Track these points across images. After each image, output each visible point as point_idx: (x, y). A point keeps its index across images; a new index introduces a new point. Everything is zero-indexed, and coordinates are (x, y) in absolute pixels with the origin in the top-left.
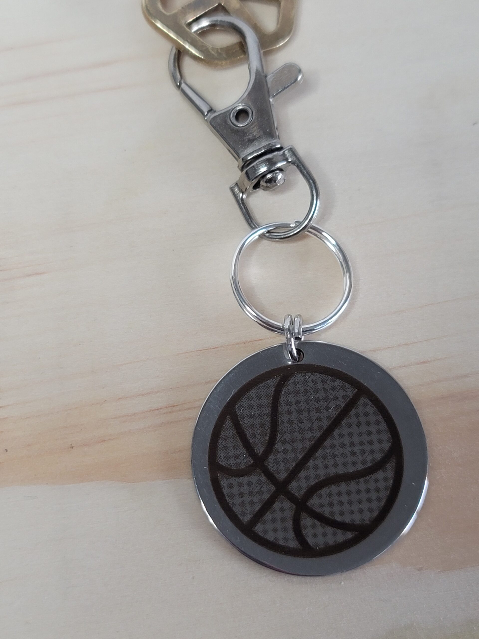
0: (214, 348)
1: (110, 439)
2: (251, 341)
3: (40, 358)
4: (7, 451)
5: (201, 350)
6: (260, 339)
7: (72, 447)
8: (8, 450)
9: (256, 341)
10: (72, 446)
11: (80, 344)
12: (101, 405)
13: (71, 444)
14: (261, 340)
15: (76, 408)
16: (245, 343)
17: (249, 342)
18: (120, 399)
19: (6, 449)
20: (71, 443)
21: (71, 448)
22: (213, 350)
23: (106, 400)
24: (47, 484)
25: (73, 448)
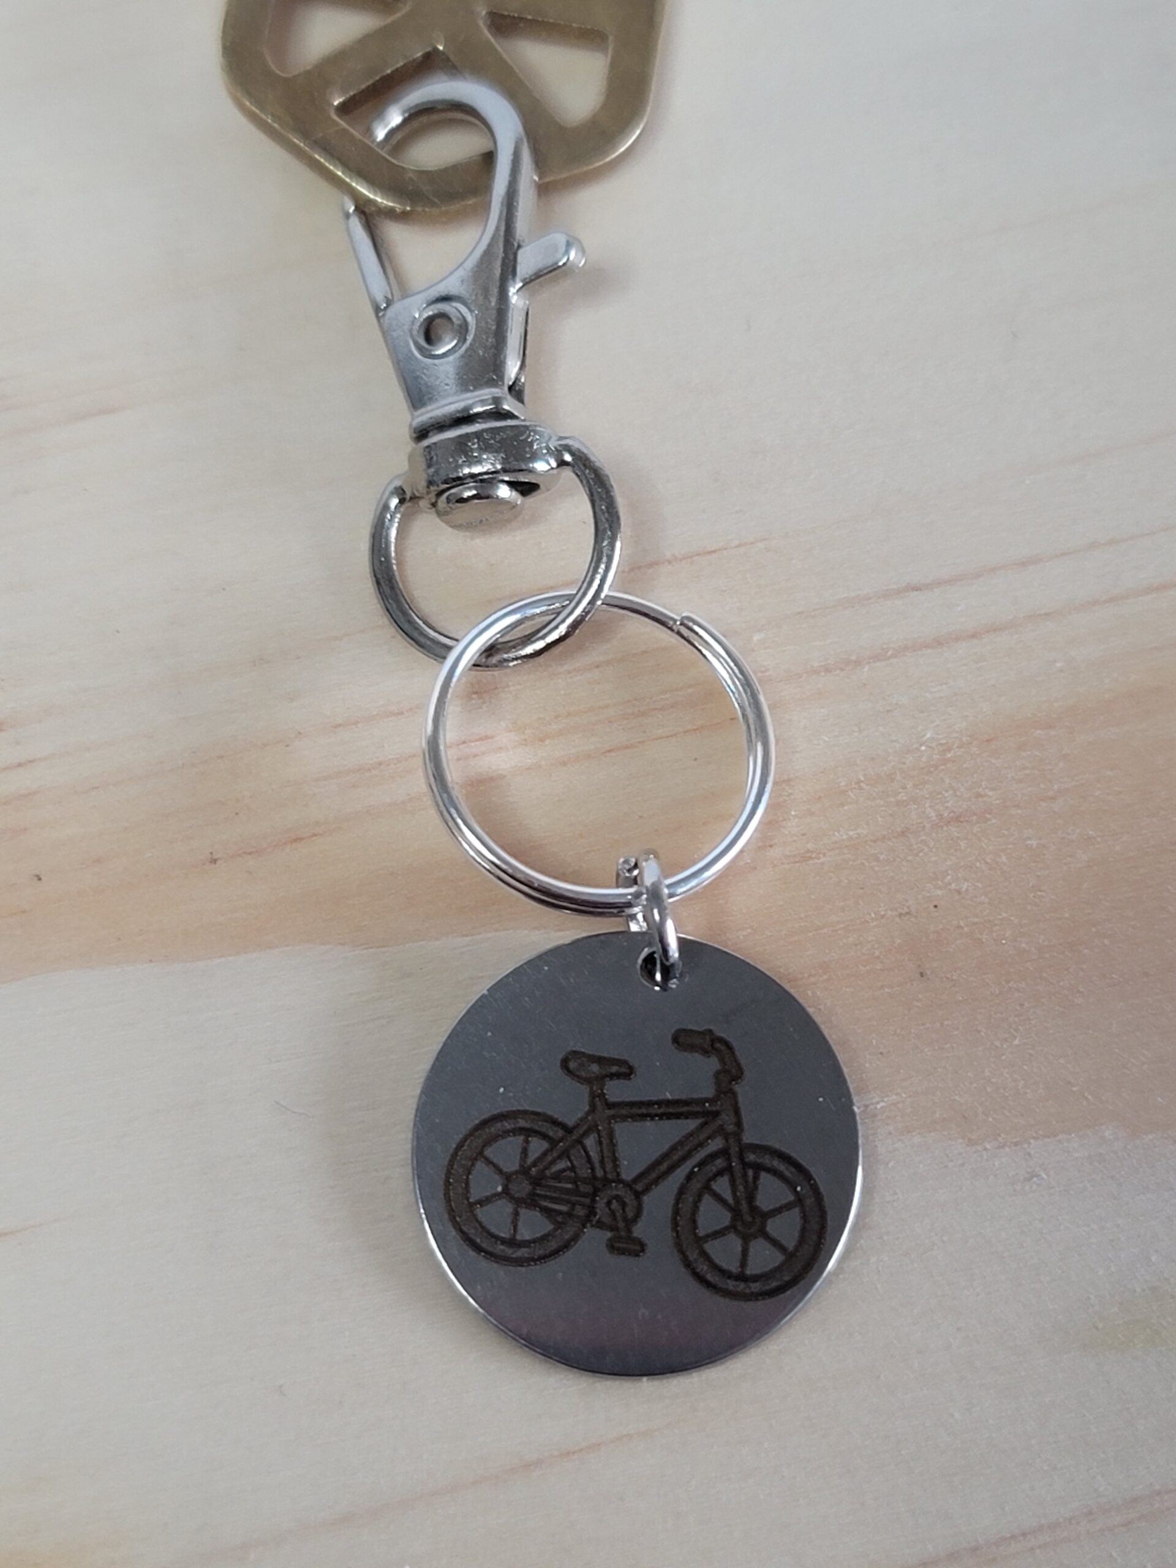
1: (315, 835)
3: (118, 631)
4: (40, 879)
6: (713, 549)
7: (214, 861)
8: (42, 877)
10: (215, 857)
11: (224, 589)
12: (287, 746)
13: (211, 853)
14: (714, 552)
15: (221, 757)
17: (681, 560)
18: (340, 725)
19: (37, 876)
20: (210, 850)
21: (211, 862)
23: (300, 733)
24: (151, 961)
25: (218, 862)
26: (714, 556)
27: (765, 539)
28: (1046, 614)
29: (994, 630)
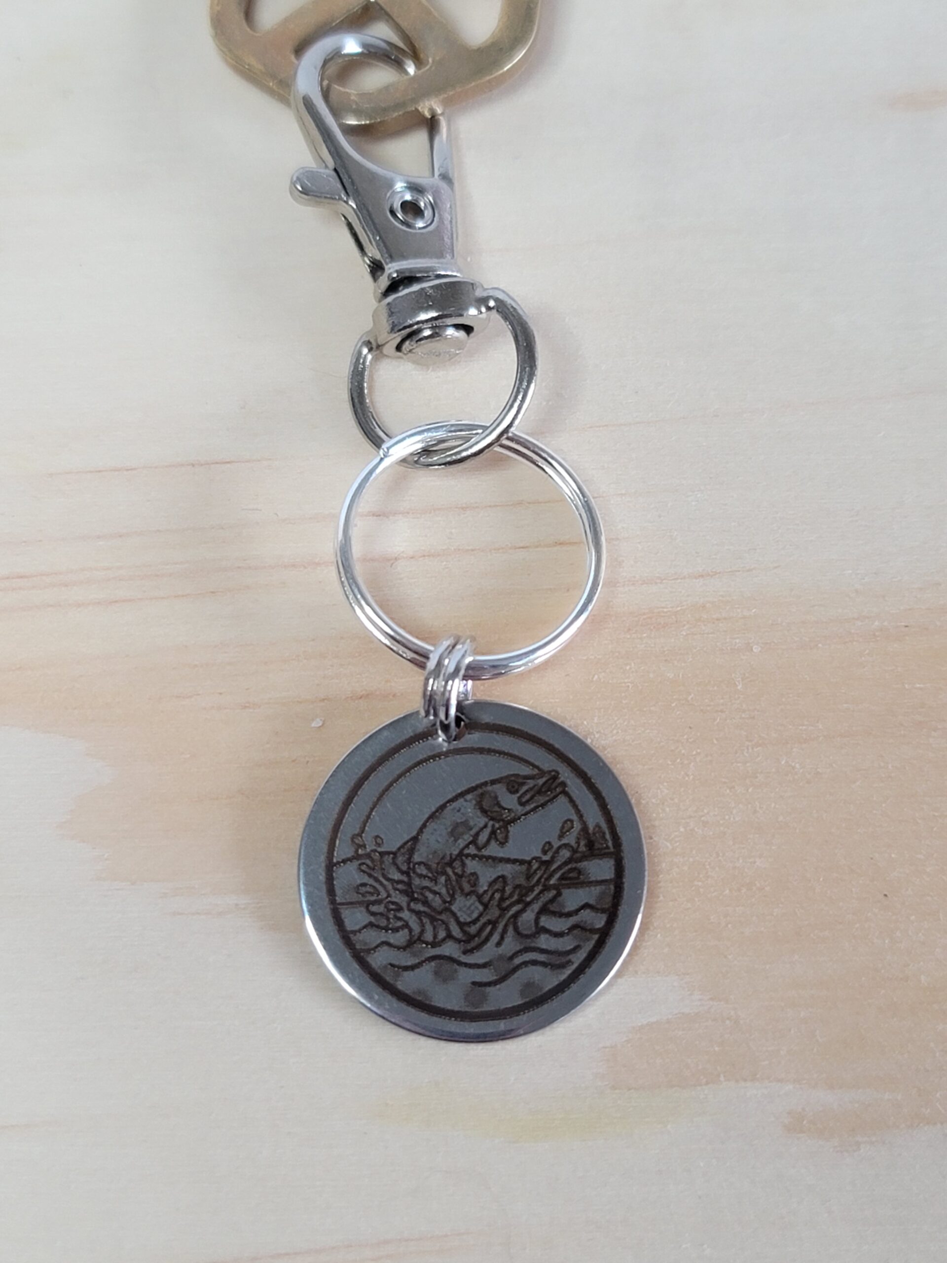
0: (127, 470)
2: (208, 464)
5: (100, 471)
6: (228, 460)
9: (217, 463)
14: (228, 462)
16: (193, 465)
17: (202, 465)
22: (125, 473)
26: (228, 465)
27: (270, 459)
28: (472, 550)
29: (429, 556)
